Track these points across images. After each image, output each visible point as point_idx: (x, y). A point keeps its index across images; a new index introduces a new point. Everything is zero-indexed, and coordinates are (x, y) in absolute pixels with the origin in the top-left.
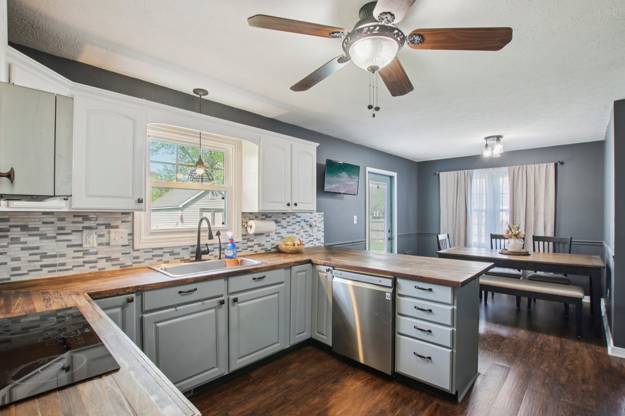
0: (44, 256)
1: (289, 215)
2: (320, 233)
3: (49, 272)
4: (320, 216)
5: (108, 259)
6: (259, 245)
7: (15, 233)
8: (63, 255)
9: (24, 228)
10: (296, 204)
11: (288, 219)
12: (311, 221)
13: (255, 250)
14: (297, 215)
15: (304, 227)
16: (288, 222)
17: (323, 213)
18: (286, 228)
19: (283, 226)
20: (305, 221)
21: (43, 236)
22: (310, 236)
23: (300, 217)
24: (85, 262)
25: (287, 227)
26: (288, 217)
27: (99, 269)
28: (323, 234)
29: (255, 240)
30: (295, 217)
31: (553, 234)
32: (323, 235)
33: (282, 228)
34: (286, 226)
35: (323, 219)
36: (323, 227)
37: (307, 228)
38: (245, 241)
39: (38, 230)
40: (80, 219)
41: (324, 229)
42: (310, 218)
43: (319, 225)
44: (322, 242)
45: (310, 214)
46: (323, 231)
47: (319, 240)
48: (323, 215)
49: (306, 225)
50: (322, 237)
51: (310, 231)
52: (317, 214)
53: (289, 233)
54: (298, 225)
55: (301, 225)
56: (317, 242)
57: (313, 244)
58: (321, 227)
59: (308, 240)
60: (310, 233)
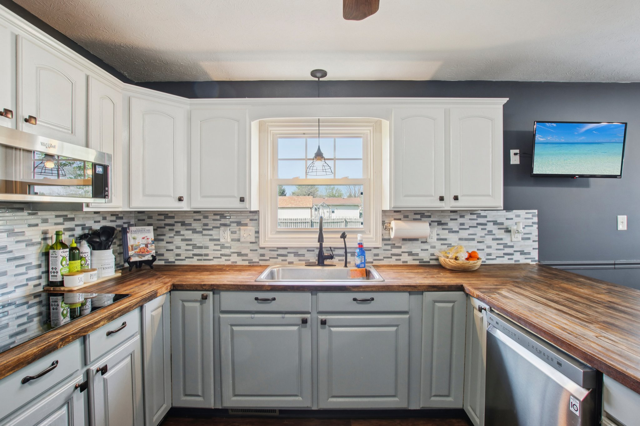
0: (195, 246)
1: (463, 214)
2: (530, 242)
3: (198, 260)
4: (530, 216)
5: (239, 254)
6: (410, 254)
7: (178, 227)
8: (207, 248)
9: (183, 224)
10: (456, 198)
11: (461, 220)
12: (507, 223)
13: (402, 260)
14: (480, 214)
15: (494, 232)
16: (462, 224)
17: (536, 211)
18: (458, 232)
19: (452, 229)
20: (495, 223)
21: (194, 231)
22: (506, 246)
23: (485, 217)
24: (222, 255)
25: (460, 231)
26: (462, 216)
27: (232, 262)
28: (536, 245)
29: (403, 247)
30: (474, 217)
32: (537, 247)
33: (449, 232)
34: (458, 229)
35: (536, 220)
36: (537, 234)
37: (500, 234)
38: (389, 247)
39: (191, 226)
40: (218, 217)
41: (537, 237)
42: (507, 219)
43: (528, 230)
44: (534, 258)
45: (506, 212)
46: (537, 240)
47: (526, 254)
48: (537, 214)
49: (499, 229)
50: (534, 249)
51: (506, 239)
52: (522, 212)
53: (463, 240)
54: (482, 229)
55: (487, 229)
56: (523, 257)
57: (512, 259)
58: (531, 233)
59: (501, 253)
60: (506, 242)
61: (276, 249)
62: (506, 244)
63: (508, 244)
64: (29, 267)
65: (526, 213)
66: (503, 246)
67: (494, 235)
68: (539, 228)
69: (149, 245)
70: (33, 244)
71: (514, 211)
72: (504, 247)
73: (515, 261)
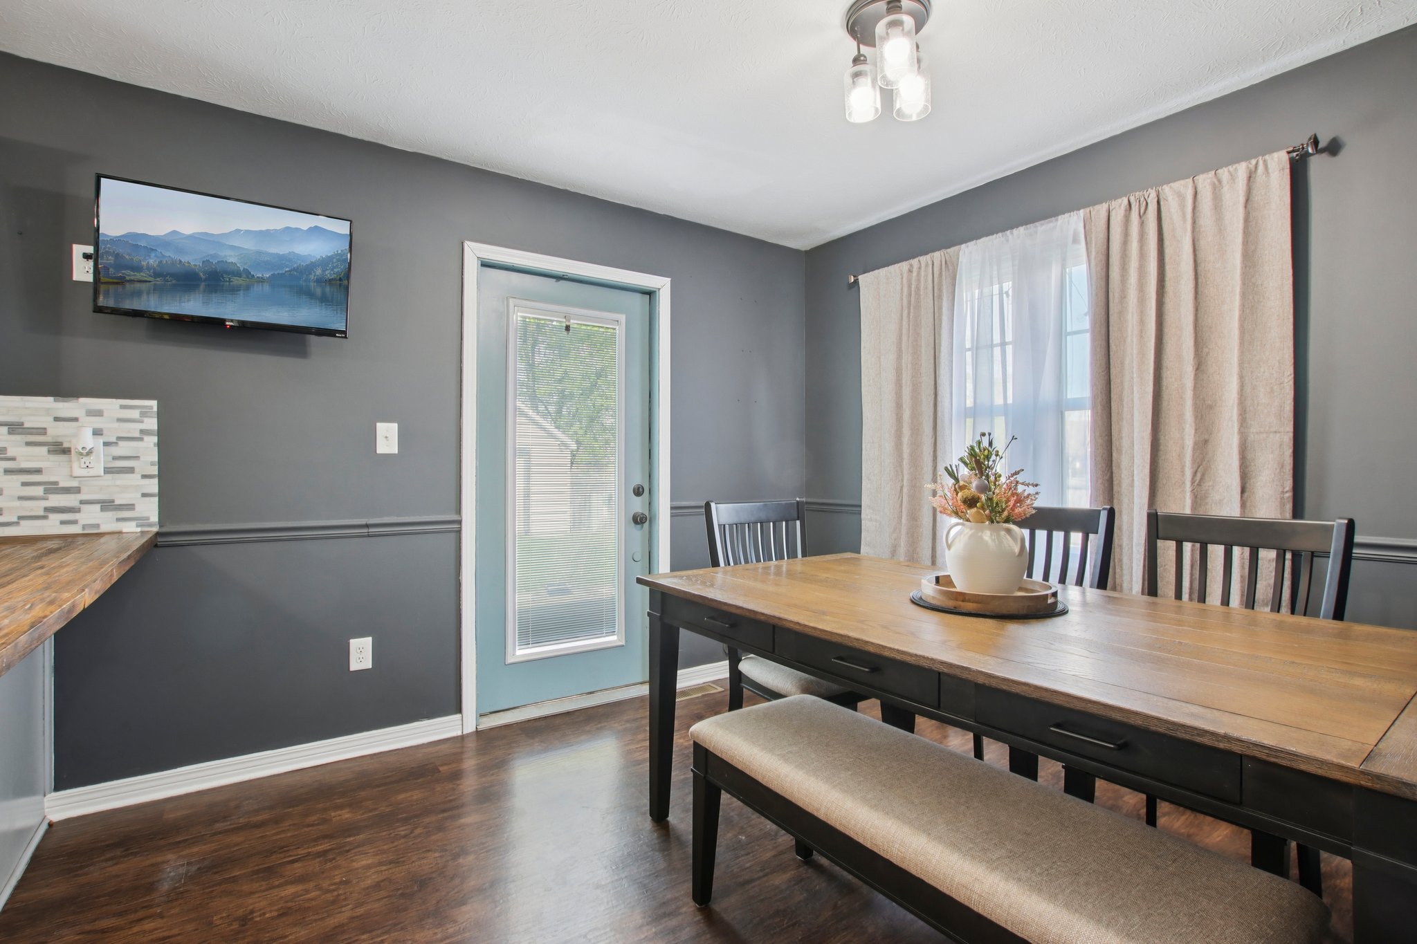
2: (134, 479)
4: (135, 414)
12: (57, 431)
15: (10, 453)
17: (153, 404)
20: (14, 428)
22: (53, 488)
28: (153, 486)
31: (1289, 507)
32: (155, 489)
35: (152, 424)
36: (156, 459)
37: (33, 457)
41: (157, 467)
42: (57, 419)
43: (124, 449)
44: (148, 518)
45: (55, 401)
46: (157, 473)
47: (118, 508)
48: (155, 409)
49: (28, 444)
50: (144, 495)
51: (55, 469)
52: (110, 405)
56: (111, 515)
57: (75, 522)
58: (137, 458)
59: (37, 507)
60: (53, 479)
62: (56, 483)
63: (62, 484)
65: (123, 407)
66: (45, 488)
67: (13, 459)
68: (160, 445)
71: (82, 400)
72: (47, 491)
73: (84, 527)
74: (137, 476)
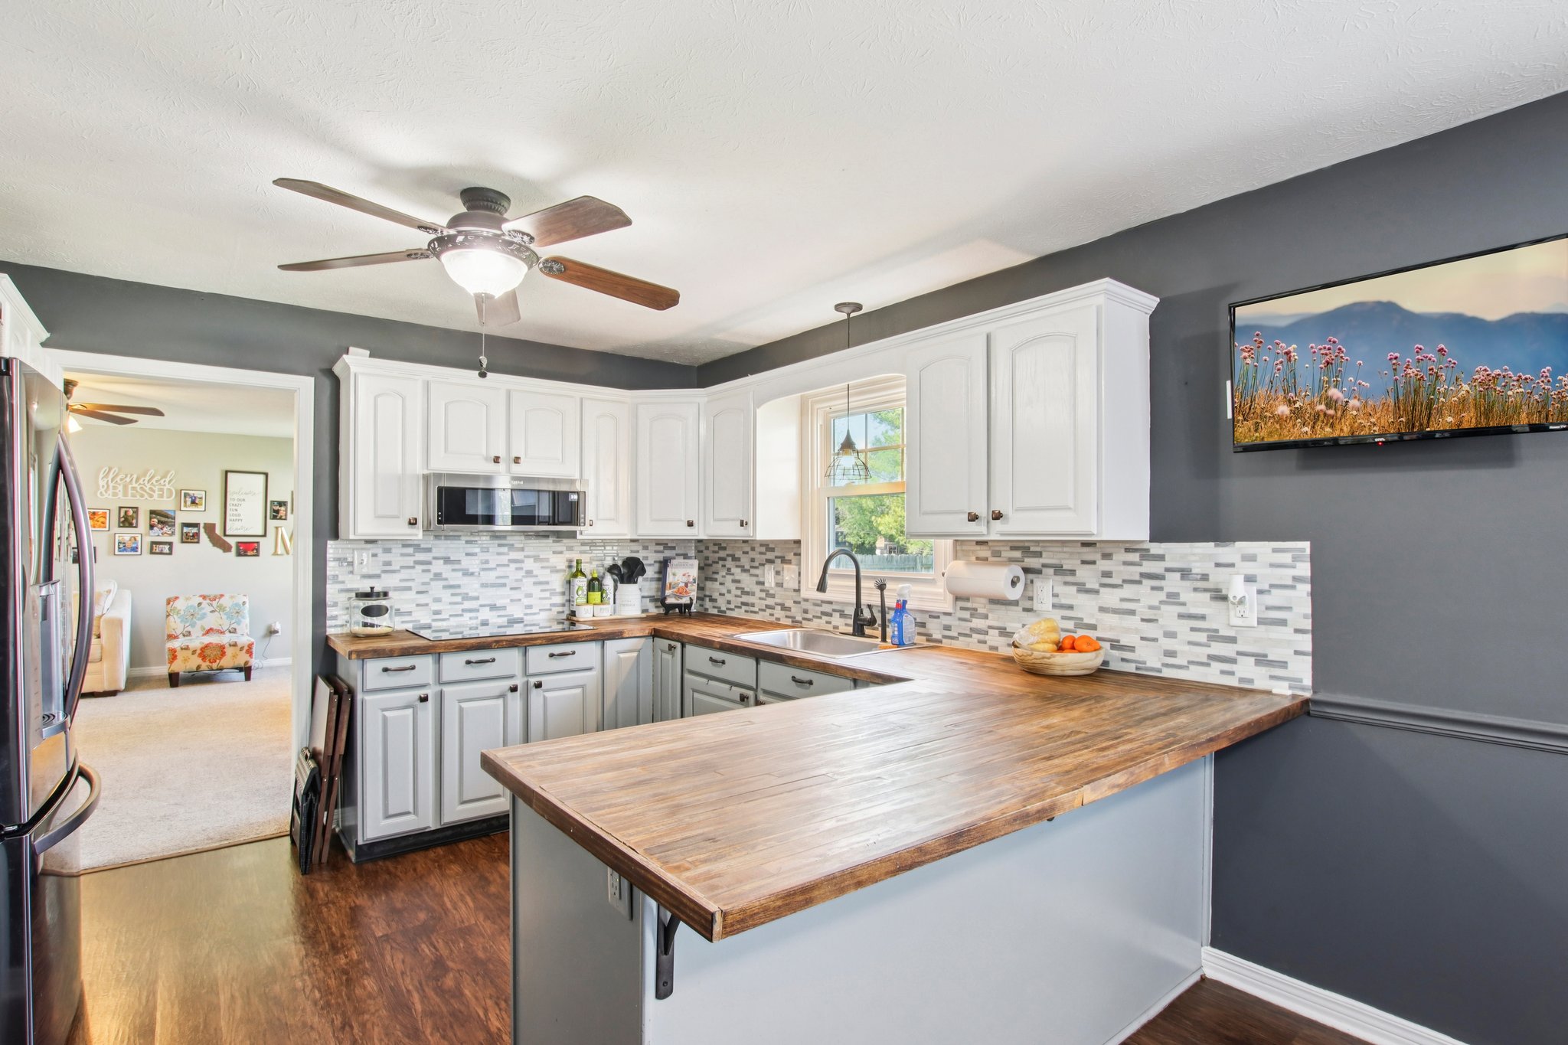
0: (743, 591)
1: (1108, 551)
2: (1286, 633)
3: (746, 611)
4: (1287, 558)
5: (783, 606)
6: (1004, 632)
9: (735, 559)
11: (1104, 565)
12: (1217, 577)
13: (990, 643)
14: (1147, 550)
15: (1182, 599)
16: (1107, 574)
17: (1306, 545)
18: (1097, 592)
19: (1084, 584)
20: (1185, 574)
21: (743, 569)
22: (1214, 636)
23: (1161, 558)
24: (766, 606)
25: (1102, 590)
26: (1107, 556)
27: (775, 618)
28: (1306, 643)
29: (990, 616)
30: (1135, 557)
32: (1308, 647)
33: (1079, 591)
34: (1096, 586)
35: (1305, 569)
36: (1309, 611)
37: (1199, 602)
38: (966, 615)
39: (741, 561)
40: (764, 550)
41: (1310, 620)
42: (1218, 565)
43: (1277, 597)
44: (1300, 680)
45: (1216, 546)
46: (1309, 627)
47: (1272, 664)
48: (1308, 552)
49: (1196, 590)
50: (1297, 653)
51: (1218, 617)
52: (1262, 549)
53: (1109, 612)
54: (1153, 588)
55: (1166, 590)
56: (1264, 671)
57: (1232, 673)
58: (1289, 609)
59: (1202, 654)
60: (1214, 627)
61: (819, 602)
62: (1217, 631)
63: (1222, 632)
64: (553, 593)
65: (1275, 551)
66: (1208, 635)
67: (1184, 604)
68: (1314, 595)
69: (689, 585)
70: (558, 571)
71: (1238, 544)
72: (1210, 638)
73: (1241, 680)
74: (1289, 630)
